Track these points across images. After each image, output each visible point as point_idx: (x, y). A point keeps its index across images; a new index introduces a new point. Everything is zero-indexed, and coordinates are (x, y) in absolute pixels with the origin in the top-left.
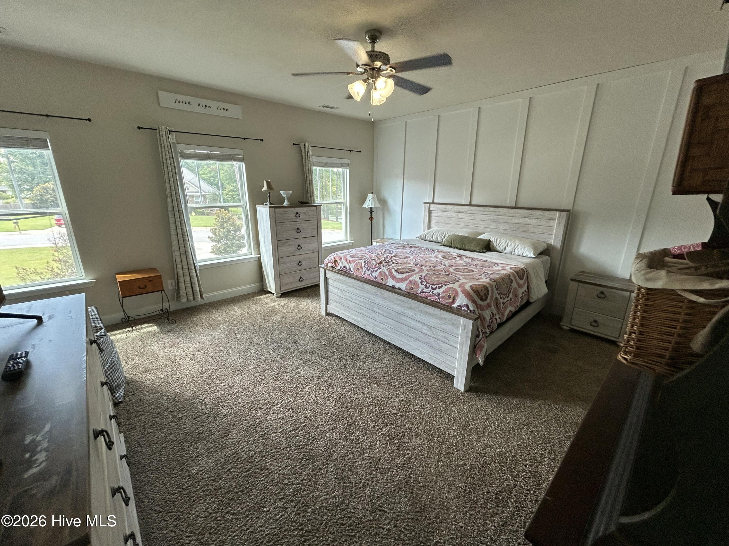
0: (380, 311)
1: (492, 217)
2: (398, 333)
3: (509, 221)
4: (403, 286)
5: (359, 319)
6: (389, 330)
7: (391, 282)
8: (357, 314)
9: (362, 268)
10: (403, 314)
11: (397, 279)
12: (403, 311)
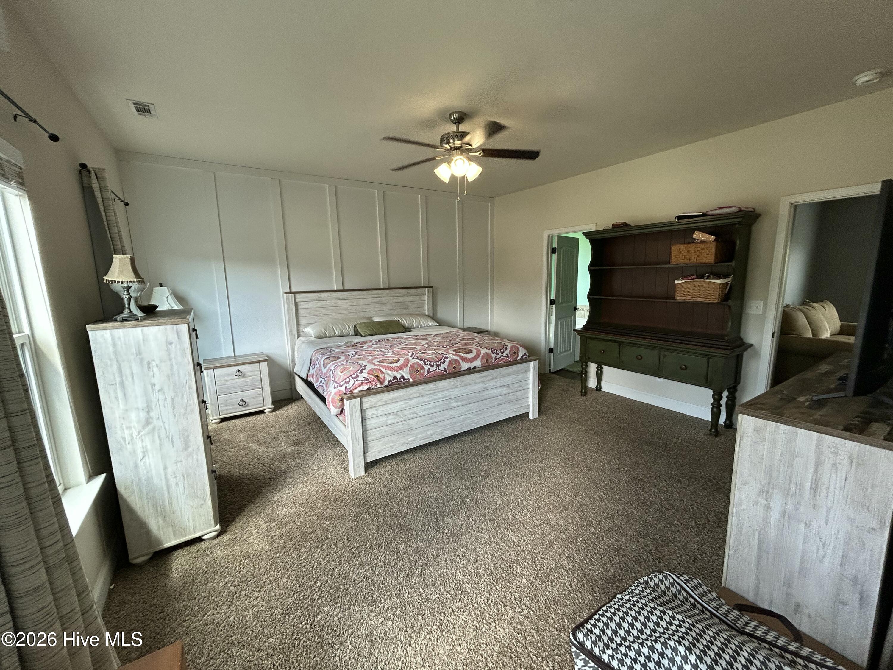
0: (458, 404)
1: (375, 300)
2: (480, 412)
3: (391, 301)
4: (478, 363)
5: (429, 433)
6: (471, 416)
7: (465, 366)
8: (426, 428)
9: (423, 368)
10: (485, 389)
11: (469, 359)
12: (485, 386)
